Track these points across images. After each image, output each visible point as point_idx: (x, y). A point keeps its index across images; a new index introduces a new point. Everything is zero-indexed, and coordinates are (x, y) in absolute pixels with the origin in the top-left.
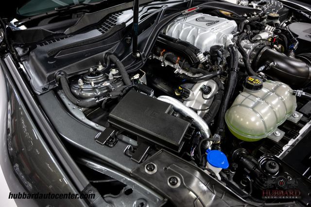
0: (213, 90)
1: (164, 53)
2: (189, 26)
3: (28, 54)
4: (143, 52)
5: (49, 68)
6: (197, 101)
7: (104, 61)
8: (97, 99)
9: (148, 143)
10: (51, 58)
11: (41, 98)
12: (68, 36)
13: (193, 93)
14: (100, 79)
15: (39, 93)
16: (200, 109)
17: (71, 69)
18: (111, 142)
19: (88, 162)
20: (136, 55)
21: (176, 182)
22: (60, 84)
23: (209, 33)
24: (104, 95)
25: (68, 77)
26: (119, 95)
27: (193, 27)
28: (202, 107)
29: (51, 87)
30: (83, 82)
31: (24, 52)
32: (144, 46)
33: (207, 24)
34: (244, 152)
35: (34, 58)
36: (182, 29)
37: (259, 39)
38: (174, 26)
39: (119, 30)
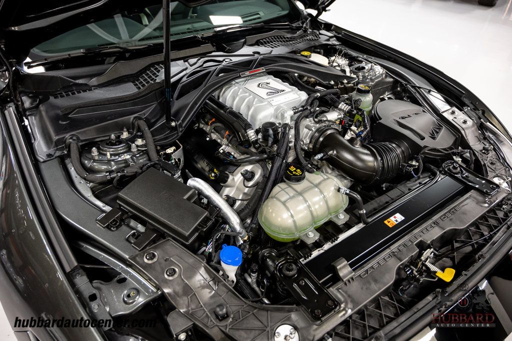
0: (257, 176)
1: (213, 123)
2: (246, 93)
3: (37, 107)
4: (180, 121)
5: (59, 130)
6: (238, 189)
7: (130, 127)
8: (108, 174)
9: (156, 230)
10: (65, 117)
11: (43, 167)
12: (93, 88)
13: (234, 179)
14: (121, 150)
15: (42, 160)
16: (240, 198)
17: (88, 133)
18: (114, 225)
19: (85, 245)
20: (170, 124)
21: (173, 273)
22: (69, 151)
23: (266, 105)
24: (118, 171)
25: (81, 144)
26: (136, 172)
27: (250, 95)
28: (242, 198)
29: (58, 154)
30: (98, 152)
31: (32, 104)
32: (183, 114)
33: (268, 93)
34: (273, 254)
35: (44, 113)
36: (237, 95)
37: (325, 119)
38: (230, 89)
39: (157, 89)
